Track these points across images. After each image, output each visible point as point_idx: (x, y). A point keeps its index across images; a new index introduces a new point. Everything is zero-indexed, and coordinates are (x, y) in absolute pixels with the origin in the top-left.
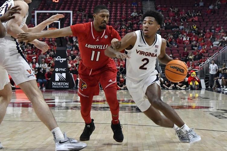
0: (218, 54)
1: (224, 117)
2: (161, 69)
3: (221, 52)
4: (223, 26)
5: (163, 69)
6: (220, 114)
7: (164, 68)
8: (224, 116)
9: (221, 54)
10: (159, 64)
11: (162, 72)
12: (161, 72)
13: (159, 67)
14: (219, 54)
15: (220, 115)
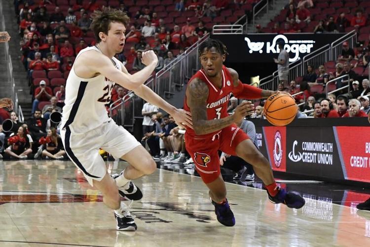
0: (153, 79)
1: (158, 219)
2: (23, 112)
3: (158, 75)
4: (163, 18)
5: (26, 114)
6: (151, 213)
7: (29, 110)
8: (157, 216)
9: (159, 80)
10: (17, 100)
11: (25, 120)
12: (23, 119)
13: (18, 107)
14: (154, 81)
15: (148, 215)
